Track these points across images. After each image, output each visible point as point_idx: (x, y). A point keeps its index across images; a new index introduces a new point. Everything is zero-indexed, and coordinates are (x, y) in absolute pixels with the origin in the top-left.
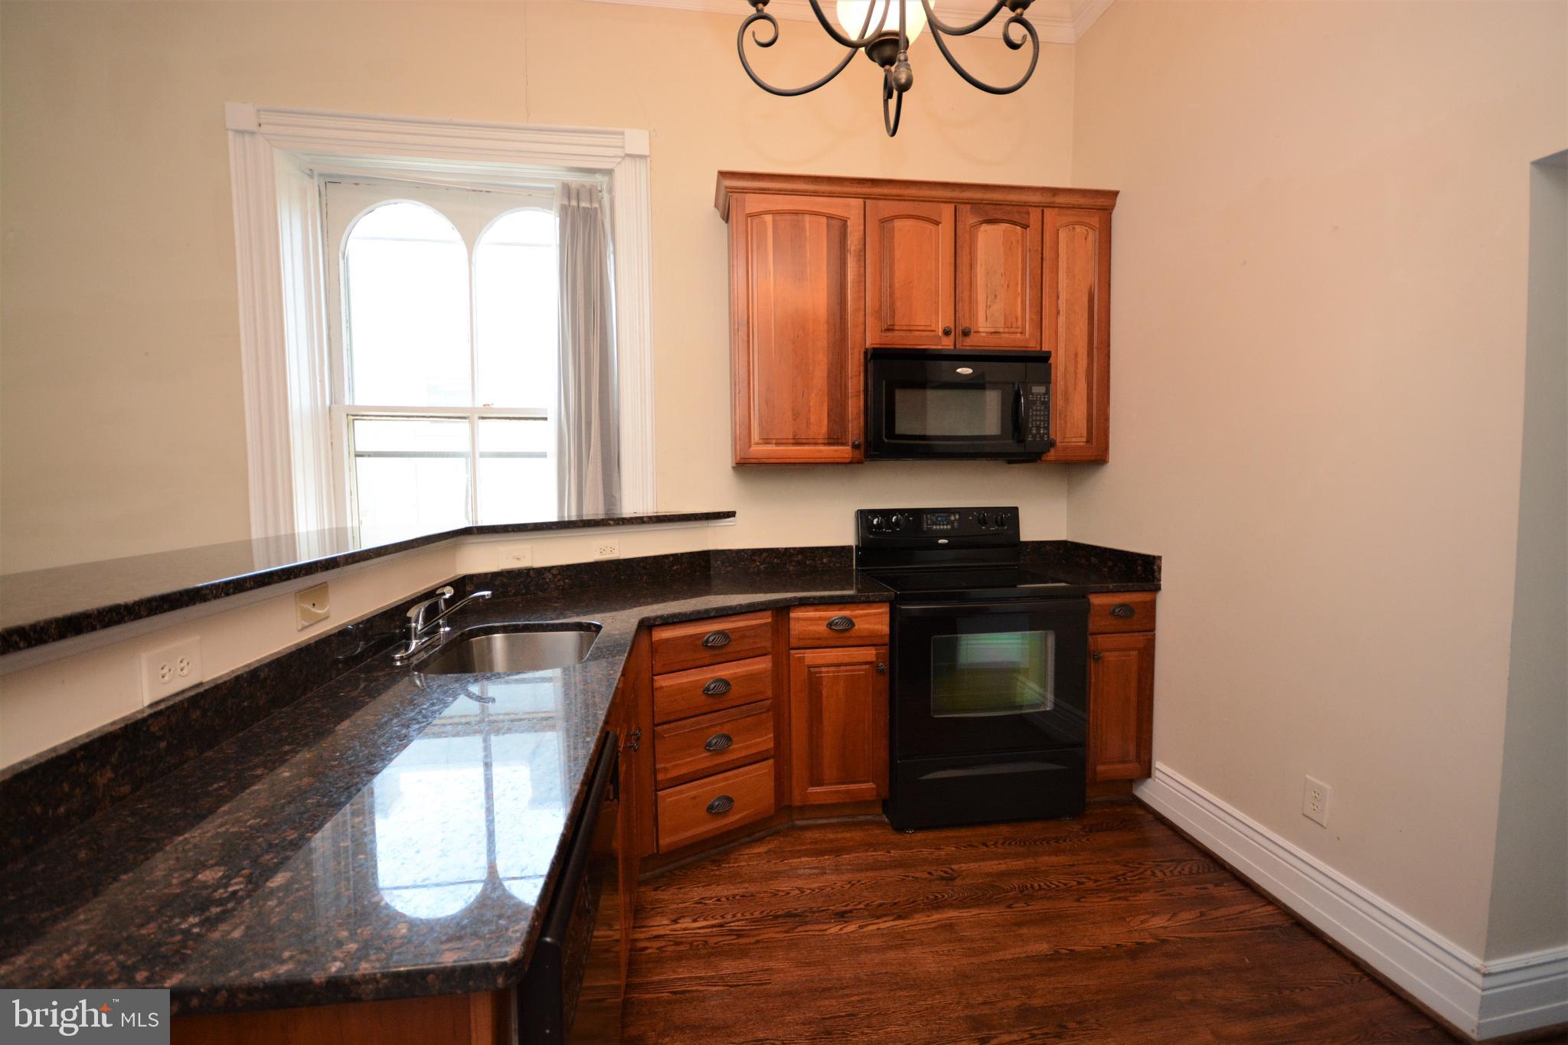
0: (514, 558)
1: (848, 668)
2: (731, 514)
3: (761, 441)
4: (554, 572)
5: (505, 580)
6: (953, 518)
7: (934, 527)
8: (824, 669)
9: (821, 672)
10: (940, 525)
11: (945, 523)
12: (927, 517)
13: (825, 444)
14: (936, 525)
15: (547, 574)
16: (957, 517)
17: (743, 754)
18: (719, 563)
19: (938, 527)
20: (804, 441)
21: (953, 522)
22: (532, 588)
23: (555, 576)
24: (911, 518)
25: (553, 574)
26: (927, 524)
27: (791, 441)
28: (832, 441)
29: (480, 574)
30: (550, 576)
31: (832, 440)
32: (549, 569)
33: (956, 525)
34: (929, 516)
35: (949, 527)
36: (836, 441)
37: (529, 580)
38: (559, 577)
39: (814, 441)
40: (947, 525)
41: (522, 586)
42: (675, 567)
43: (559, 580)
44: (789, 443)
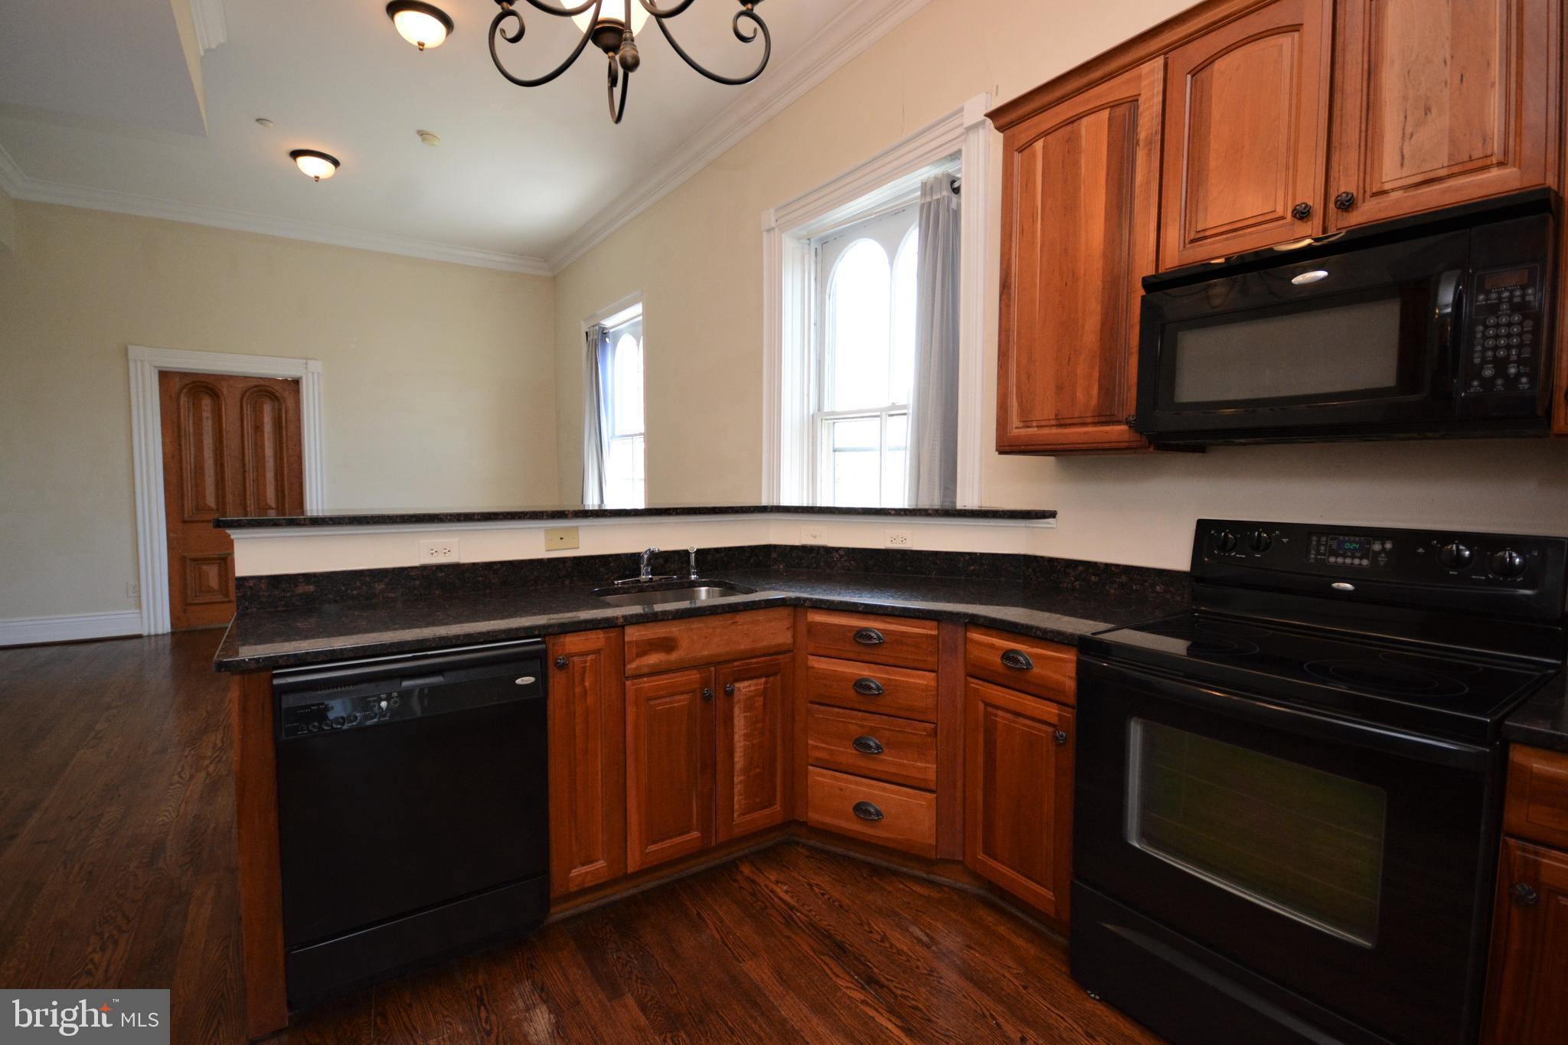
0: (812, 536)
1: (1029, 722)
2: (1052, 515)
3: (1021, 425)
4: (842, 553)
5: (800, 553)
6: (1377, 547)
7: (1332, 559)
8: (1000, 713)
9: (996, 715)
10: (1345, 556)
11: (1358, 554)
12: (1318, 541)
13: (1095, 424)
14: (1337, 556)
15: (835, 554)
16: (1388, 546)
17: (893, 770)
18: (1030, 570)
19: (1340, 560)
20: (1069, 421)
21: (1377, 554)
22: (822, 564)
23: (841, 556)
24: (1285, 540)
25: (840, 555)
26: (1318, 552)
27: (1053, 422)
28: (1103, 419)
29: (781, 546)
30: (837, 556)
31: (1104, 417)
32: (837, 549)
33: (1382, 559)
34: (1324, 539)
35: (1365, 562)
36: (1108, 419)
37: (819, 556)
38: (846, 558)
39: (1080, 421)
40: (1361, 558)
41: (813, 560)
42: (972, 568)
43: (845, 561)
44: (1053, 426)
